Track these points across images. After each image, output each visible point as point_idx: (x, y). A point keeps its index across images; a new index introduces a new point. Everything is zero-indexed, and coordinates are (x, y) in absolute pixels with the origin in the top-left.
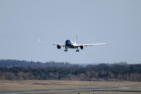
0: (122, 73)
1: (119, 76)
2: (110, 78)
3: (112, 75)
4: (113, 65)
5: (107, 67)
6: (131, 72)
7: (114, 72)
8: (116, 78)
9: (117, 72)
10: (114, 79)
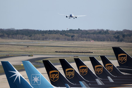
0: (12, 35)
1: (10, 36)
2: (5, 37)
3: (6, 35)
4: (7, 29)
5: (3, 31)
6: (17, 34)
7: (7, 34)
8: (8, 37)
9: (9, 34)
10: (7, 38)
